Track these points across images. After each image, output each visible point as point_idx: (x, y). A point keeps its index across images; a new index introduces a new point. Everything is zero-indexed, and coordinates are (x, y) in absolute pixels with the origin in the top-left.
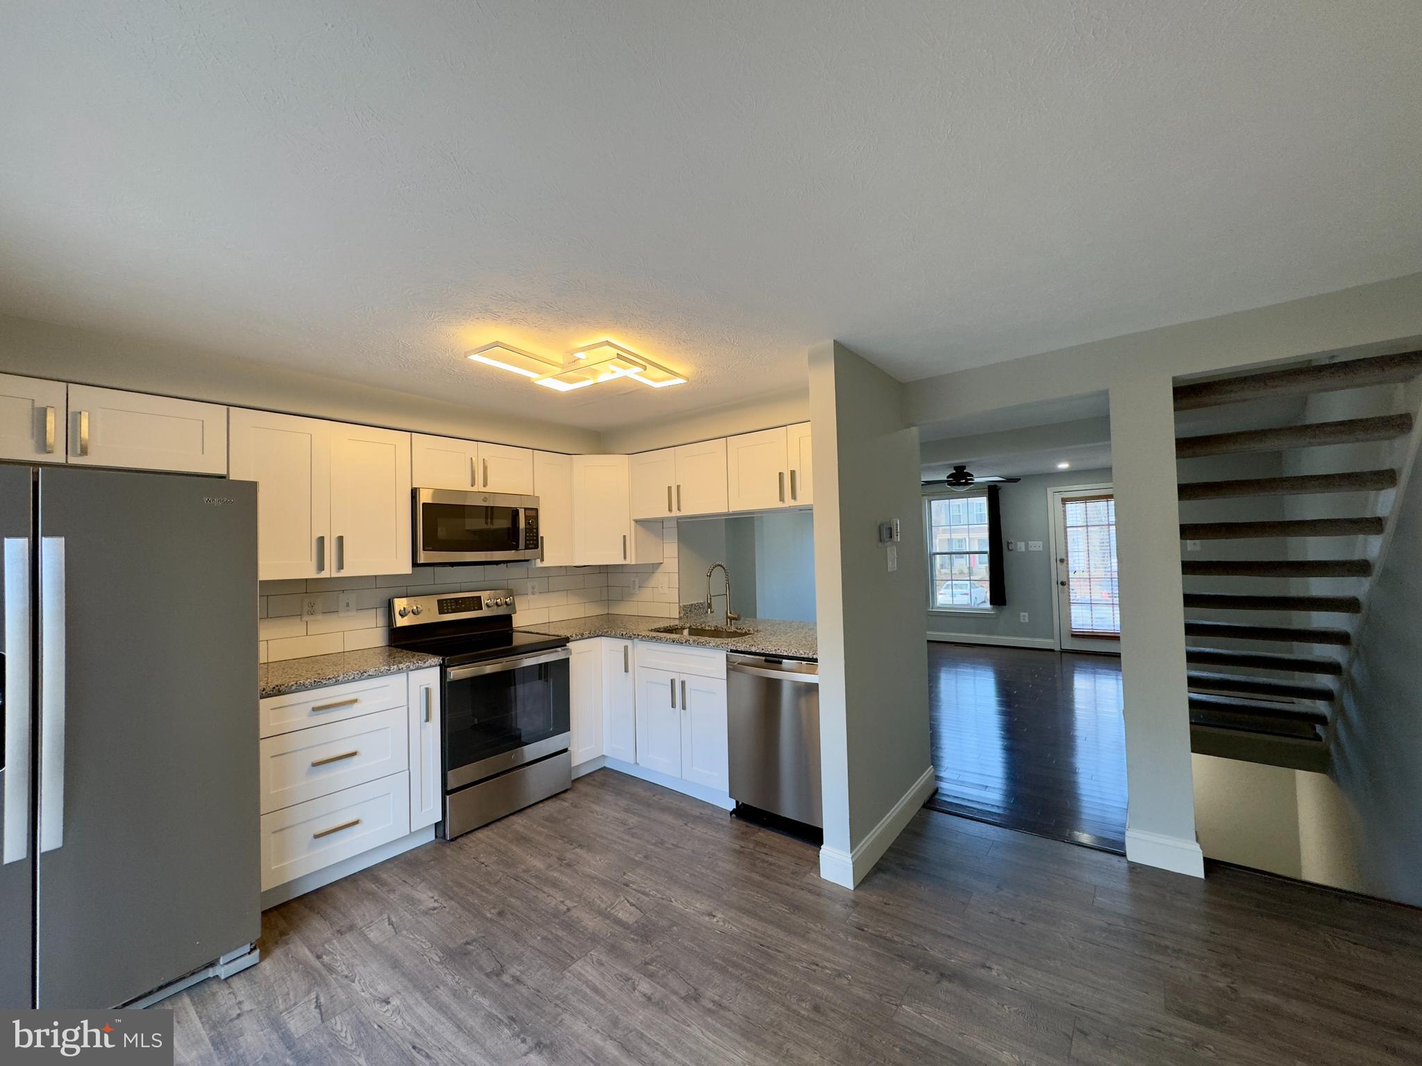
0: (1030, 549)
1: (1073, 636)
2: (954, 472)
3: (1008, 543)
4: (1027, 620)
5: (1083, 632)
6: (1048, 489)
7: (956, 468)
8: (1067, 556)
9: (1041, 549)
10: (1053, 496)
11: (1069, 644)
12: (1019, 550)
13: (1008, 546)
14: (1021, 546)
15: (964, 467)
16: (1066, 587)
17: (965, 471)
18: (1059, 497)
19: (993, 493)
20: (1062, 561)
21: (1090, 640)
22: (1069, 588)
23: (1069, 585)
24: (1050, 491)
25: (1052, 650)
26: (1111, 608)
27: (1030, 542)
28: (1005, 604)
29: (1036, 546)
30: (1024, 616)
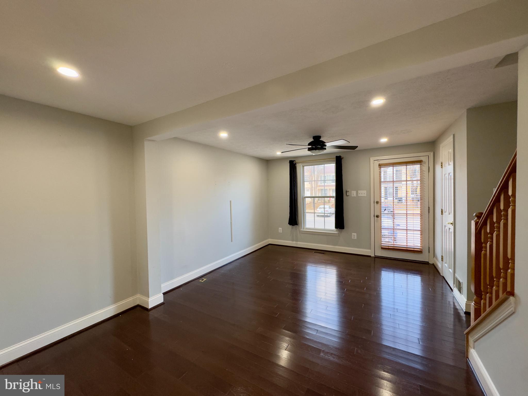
0: (359, 195)
1: (382, 248)
2: (313, 140)
3: (346, 192)
4: (356, 238)
5: (389, 246)
6: (371, 158)
7: (314, 138)
8: (381, 200)
9: (365, 195)
10: (374, 161)
11: (380, 253)
12: (352, 196)
13: (346, 193)
14: (354, 194)
15: (320, 137)
16: (379, 218)
17: (320, 140)
18: (377, 163)
19: (339, 161)
20: (377, 202)
21: (392, 251)
22: (381, 220)
23: (381, 217)
24: (372, 159)
25: (370, 256)
26: (406, 232)
27: (359, 191)
28: (343, 228)
29: (363, 193)
30: (354, 235)
